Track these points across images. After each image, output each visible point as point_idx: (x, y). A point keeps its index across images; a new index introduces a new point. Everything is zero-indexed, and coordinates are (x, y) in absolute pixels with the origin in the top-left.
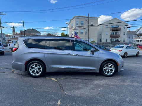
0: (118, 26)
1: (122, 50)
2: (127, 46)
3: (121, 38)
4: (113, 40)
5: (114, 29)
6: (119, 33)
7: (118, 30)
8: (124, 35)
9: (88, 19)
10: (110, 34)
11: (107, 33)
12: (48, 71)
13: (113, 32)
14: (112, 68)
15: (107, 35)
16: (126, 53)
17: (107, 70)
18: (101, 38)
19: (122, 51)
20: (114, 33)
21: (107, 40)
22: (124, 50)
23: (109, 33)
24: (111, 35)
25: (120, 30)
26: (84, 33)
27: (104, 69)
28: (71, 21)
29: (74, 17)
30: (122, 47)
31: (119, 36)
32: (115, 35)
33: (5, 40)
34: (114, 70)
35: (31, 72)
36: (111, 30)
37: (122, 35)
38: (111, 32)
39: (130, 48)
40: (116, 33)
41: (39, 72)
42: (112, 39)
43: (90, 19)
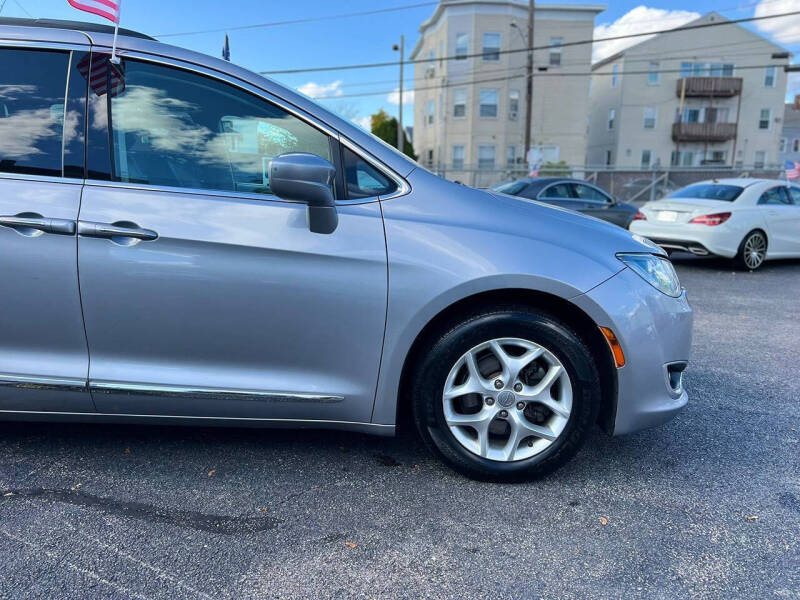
0: (728, 68)
1: (724, 216)
2: (769, 184)
3: (740, 144)
4: (690, 157)
5: (699, 88)
6: (728, 113)
7: (725, 96)
8: (764, 125)
9: (525, 16)
10: (672, 120)
11: (648, 113)
13: (695, 105)
14: (538, 393)
15: (650, 124)
16: (758, 237)
17: (489, 412)
18: (614, 143)
19: (728, 221)
20: (694, 115)
21: (646, 158)
22: (746, 213)
23: (669, 110)
24: (677, 126)
25: (738, 92)
26: (503, 112)
27: (451, 392)
28: (428, 33)
29: (444, 7)
30: (734, 194)
31: (729, 135)
32: (704, 125)
34: (563, 407)
36: (679, 96)
37: (747, 127)
38: (682, 104)
39: (790, 202)
40: (711, 115)
42: (685, 150)
43: (537, 17)
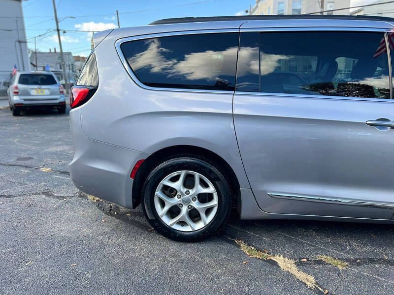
12: (247, 211)
33: (73, 71)
35: (161, 212)
41: (203, 215)
